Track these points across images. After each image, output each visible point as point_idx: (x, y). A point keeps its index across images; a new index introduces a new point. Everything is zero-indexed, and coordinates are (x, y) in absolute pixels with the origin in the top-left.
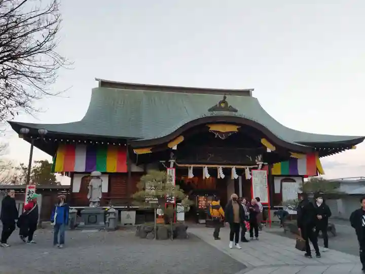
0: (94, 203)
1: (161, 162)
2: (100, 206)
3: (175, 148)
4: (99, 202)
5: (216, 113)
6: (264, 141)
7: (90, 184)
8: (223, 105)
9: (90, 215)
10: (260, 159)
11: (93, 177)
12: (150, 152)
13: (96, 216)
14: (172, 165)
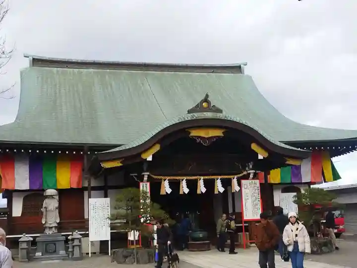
0: (51, 228)
1: (131, 175)
2: (58, 232)
3: (150, 158)
4: (55, 227)
5: (197, 115)
6: (254, 147)
7: (44, 206)
8: (205, 105)
9: (47, 243)
10: (251, 167)
11: (47, 197)
12: (121, 165)
13: (55, 244)
14: (146, 178)
